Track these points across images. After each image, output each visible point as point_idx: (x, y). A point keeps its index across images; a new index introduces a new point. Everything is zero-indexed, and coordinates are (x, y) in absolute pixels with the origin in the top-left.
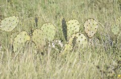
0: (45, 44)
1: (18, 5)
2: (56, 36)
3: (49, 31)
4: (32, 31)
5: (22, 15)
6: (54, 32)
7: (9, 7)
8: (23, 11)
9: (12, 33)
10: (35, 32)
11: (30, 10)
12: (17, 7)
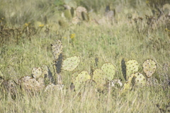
0: (105, 83)
1: (79, 46)
2: (116, 76)
3: (109, 71)
4: (92, 71)
5: (83, 55)
6: (113, 72)
7: (71, 48)
8: (84, 52)
9: (73, 72)
10: (95, 71)
11: (91, 51)
12: (78, 48)
